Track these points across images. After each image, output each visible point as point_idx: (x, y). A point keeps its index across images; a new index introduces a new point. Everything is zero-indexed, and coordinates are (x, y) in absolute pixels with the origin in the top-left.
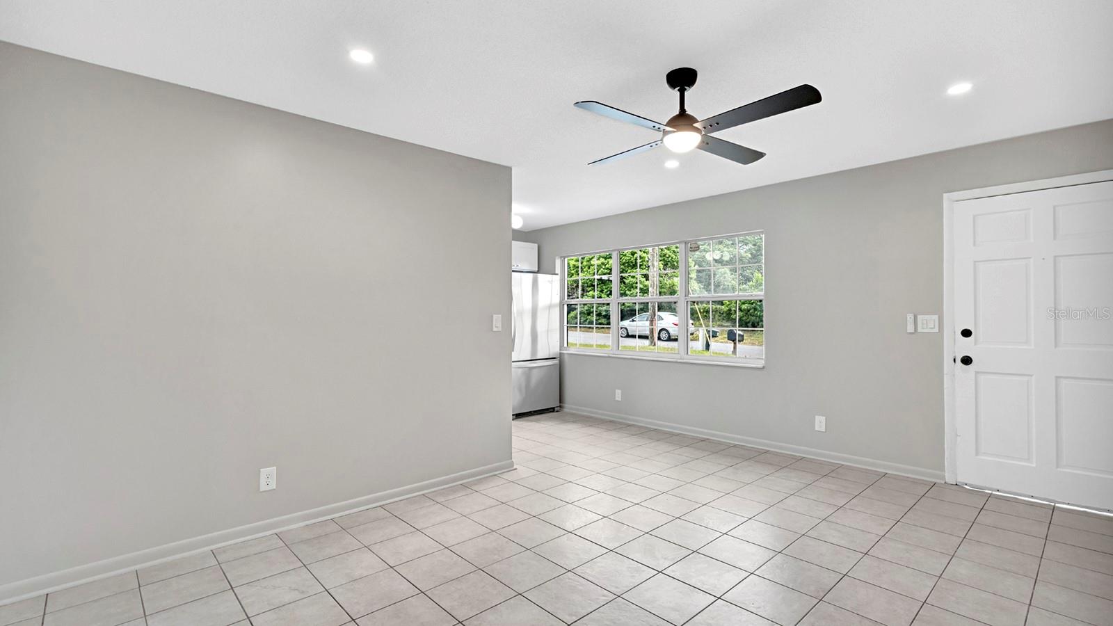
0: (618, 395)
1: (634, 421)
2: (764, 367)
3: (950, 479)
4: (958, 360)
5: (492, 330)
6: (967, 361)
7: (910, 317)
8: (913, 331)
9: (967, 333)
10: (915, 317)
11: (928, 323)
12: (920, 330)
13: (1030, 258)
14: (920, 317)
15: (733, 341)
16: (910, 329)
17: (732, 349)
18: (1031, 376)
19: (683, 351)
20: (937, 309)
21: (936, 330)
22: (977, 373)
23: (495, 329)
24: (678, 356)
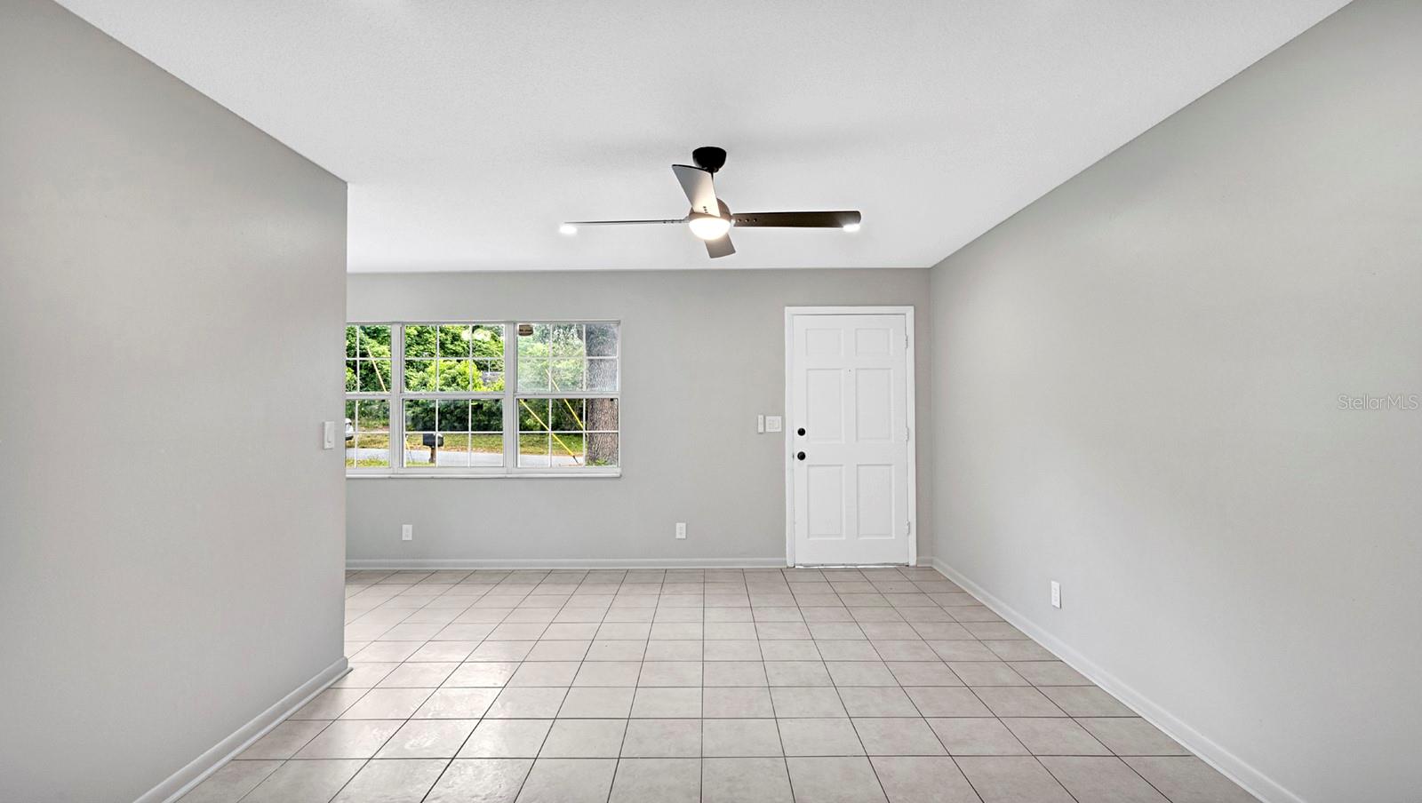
0: (407, 532)
1: (437, 565)
2: (621, 476)
3: (790, 564)
4: (796, 456)
5: (323, 448)
6: (802, 456)
7: (761, 417)
8: (763, 432)
9: (802, 432)
10: (765, 418)
11: (773, 424)
12: (767, 430)
13: (840, 369)
14: (767, 418)
15: (431, 446)
16: (761, 429)
17: (430, 457)
18: (841, 465)
19: (510, 464)
20: (780, 412)
21: (780, 430)
22: (809, 467)
23: (327, 446)
24: (504, 470)
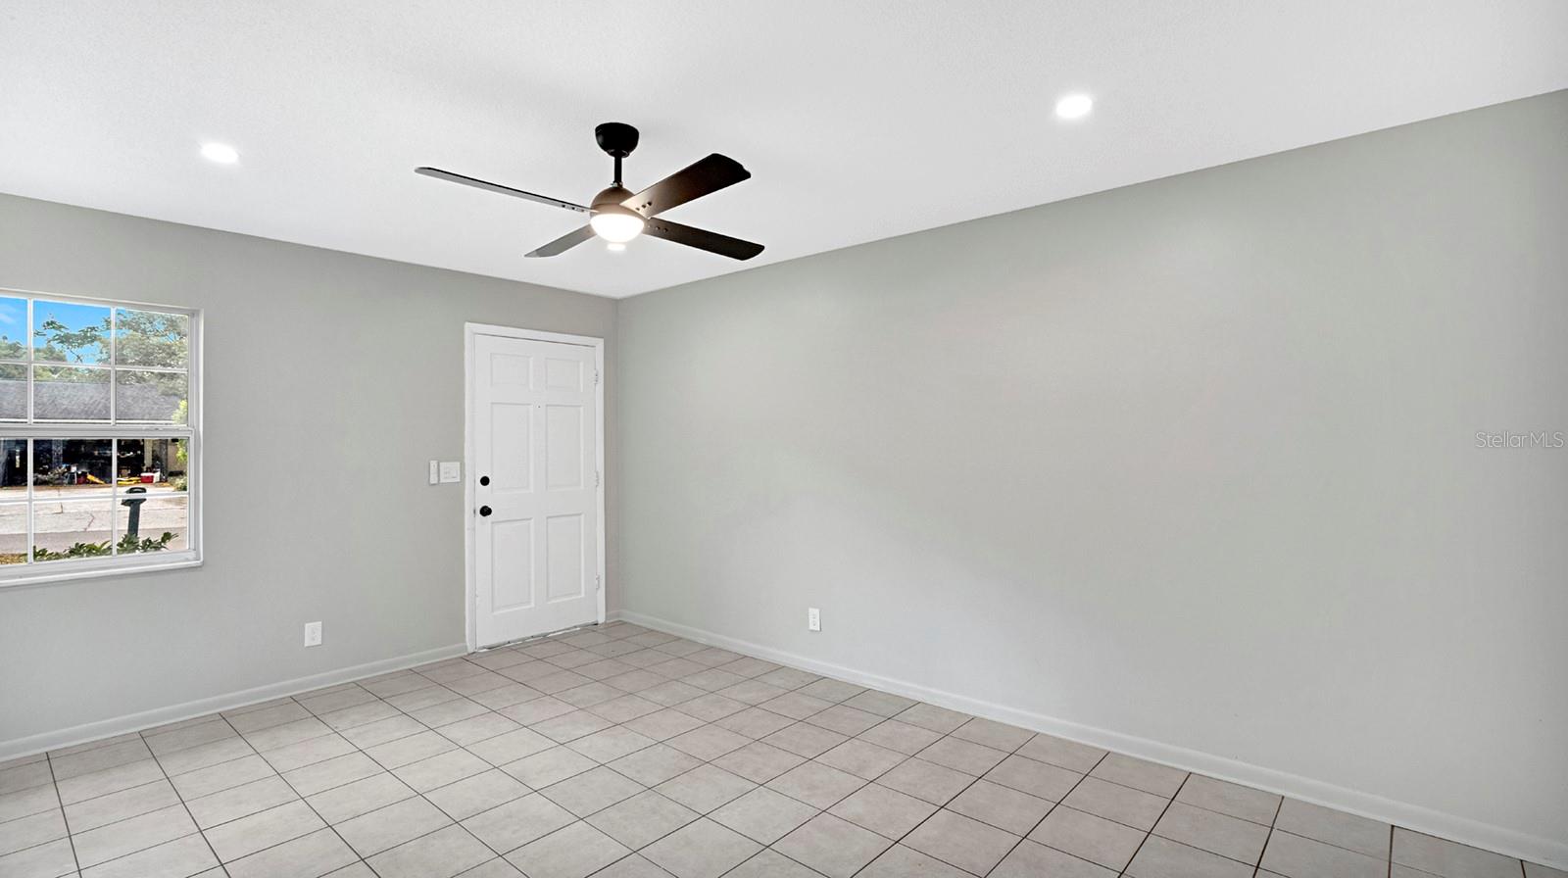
2: (203, 564)
3: (471, 649)
4: (478, 512)
6: (486, 511)
7: (433, 463)
8: (436, 482)
9: (485, 481)
10: (439, 464)
11: (449, 472)
12: (442, 481)
13: (529, 404)
14: (442, 465)
16: (434, 479)
18: (530, 518)
20: (459, 455)
21: (458, 479)
22: (493, 523)
